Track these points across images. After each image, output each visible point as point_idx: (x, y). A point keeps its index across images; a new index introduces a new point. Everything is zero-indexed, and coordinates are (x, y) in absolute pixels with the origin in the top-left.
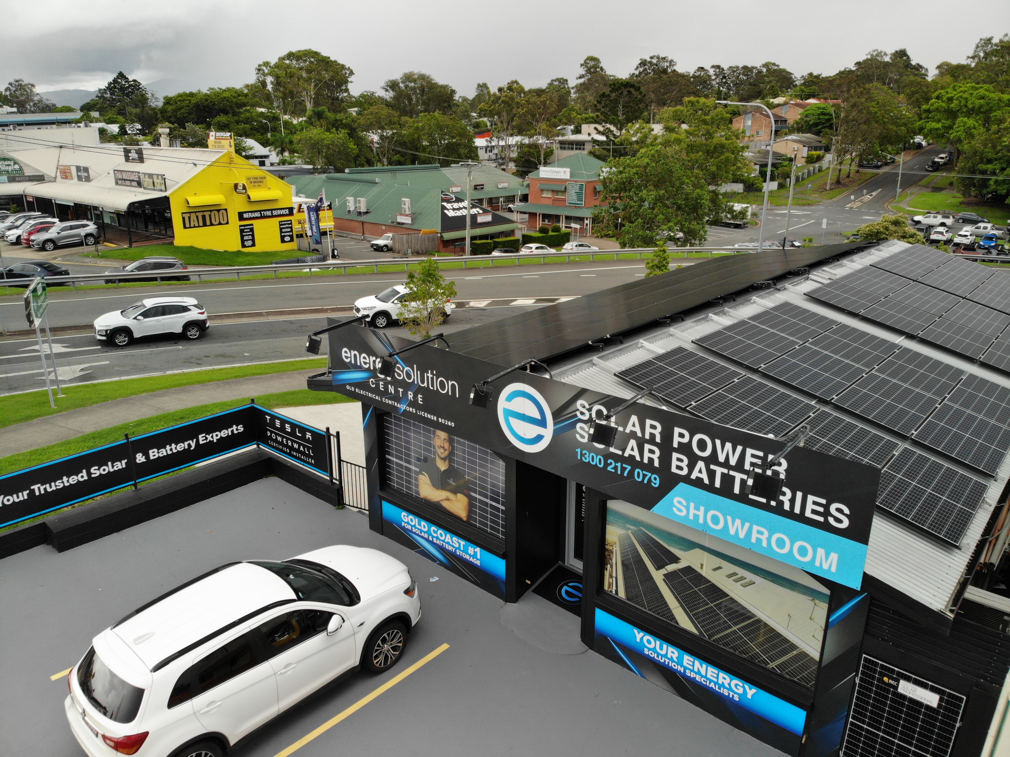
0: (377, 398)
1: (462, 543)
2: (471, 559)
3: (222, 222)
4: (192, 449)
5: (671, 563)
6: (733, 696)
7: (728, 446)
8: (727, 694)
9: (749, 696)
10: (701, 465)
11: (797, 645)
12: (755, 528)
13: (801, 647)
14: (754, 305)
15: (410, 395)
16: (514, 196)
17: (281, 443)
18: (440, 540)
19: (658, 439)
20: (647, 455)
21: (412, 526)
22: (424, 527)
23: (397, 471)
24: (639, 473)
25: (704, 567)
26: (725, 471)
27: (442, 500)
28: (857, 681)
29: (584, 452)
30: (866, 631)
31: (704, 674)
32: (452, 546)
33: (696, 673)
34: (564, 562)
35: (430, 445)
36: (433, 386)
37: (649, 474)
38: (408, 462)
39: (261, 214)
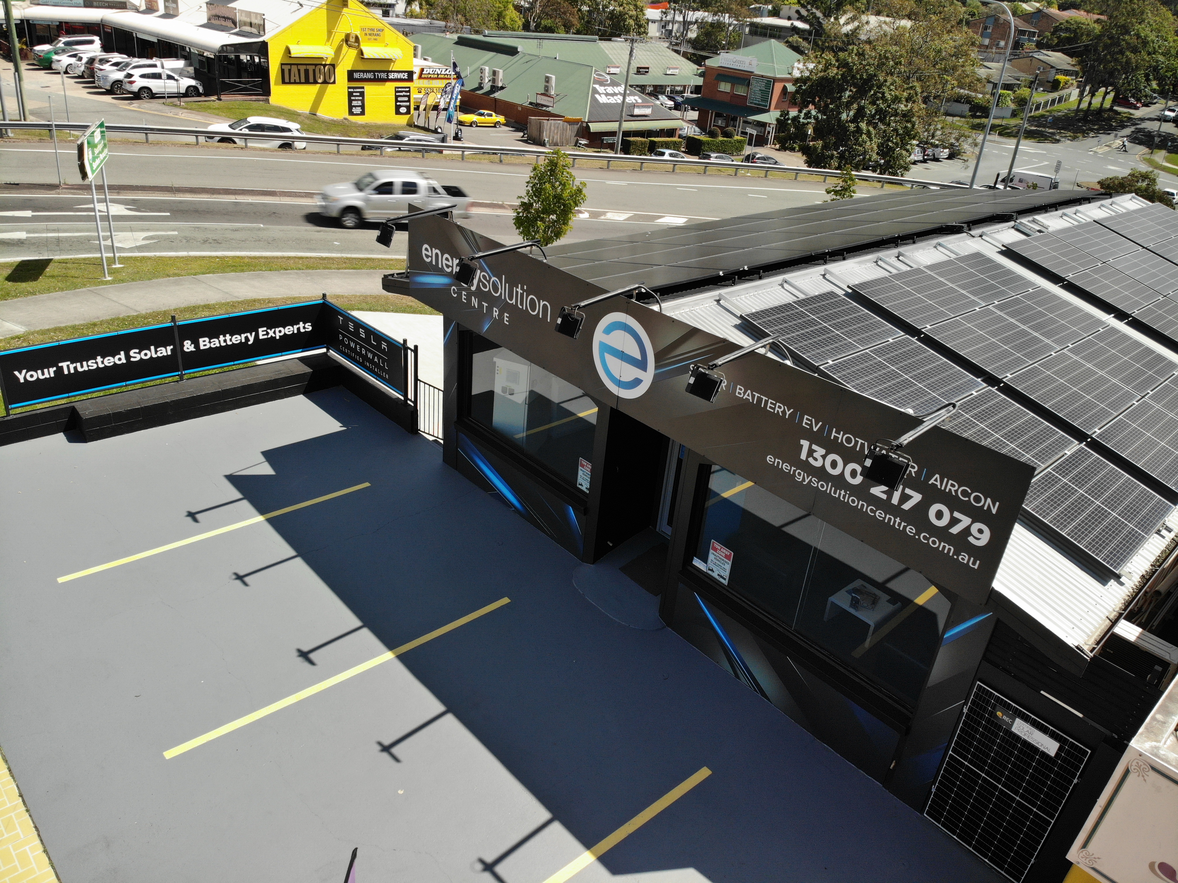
3: (327, 80)
4: (250, 343)
15: (496, 313)
17: (354, 351)
28: (965, 710)
30: (984, 657)
34: (655, 527)
36: (522, 304)
39: (375, 75)
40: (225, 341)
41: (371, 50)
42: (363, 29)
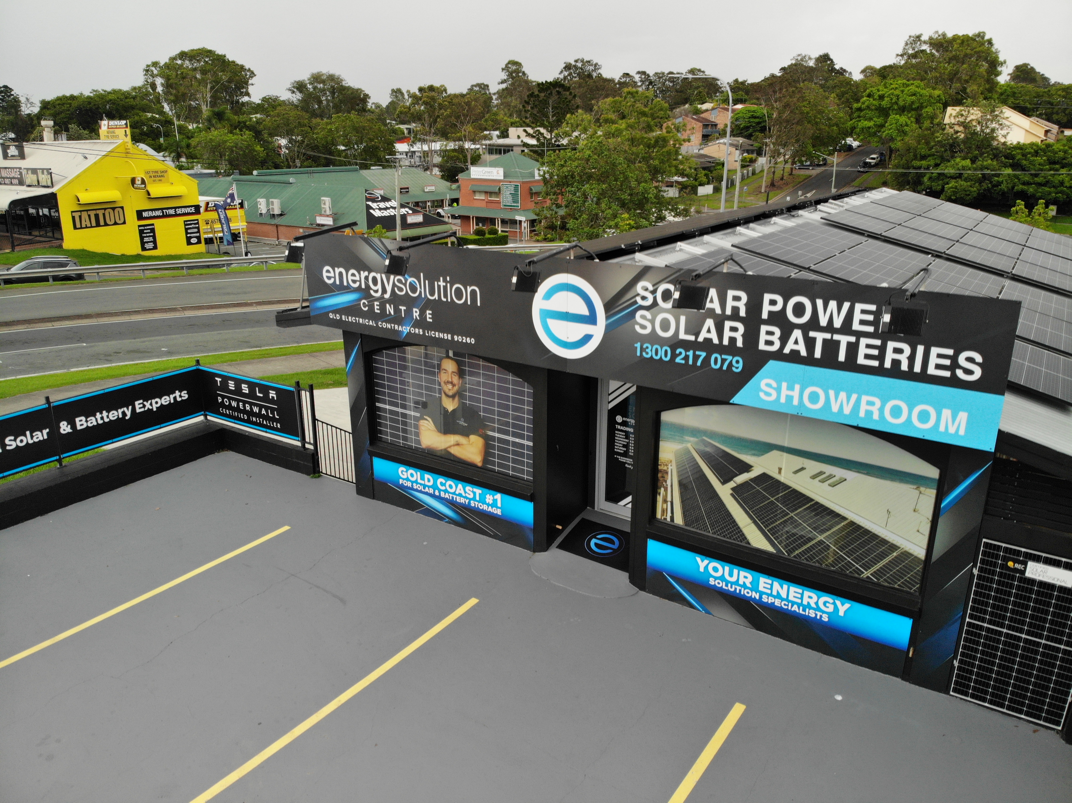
0: (371, 323)
1: (478, 491)
2: (490, 509)
3: (118, 221)
4: (127, 418)
5: (741, 473)
6: (821, 616)
7: (833, 304)
8: (813, 616)
9: (841, 613)
10: (797, 334)
11: (898, 544)
12: (865, 398)
13: (902, 547)
14: (775, 226)
15: (416, 313)
16: (442, 201)
17: (237, 409)
18: (449, 493)
19: (743, 313)
20: (727, 334)
21: (412, 482)
22: (429, 480)
23: (392, 420)
24: (716, 359)
25: (783, 471)
26: (828, 336)
27: (450, 447)
28: (975, 572)
29: (645, 346)
30: (986, 512)
31: (784, 596)
32: (464, 497)
33: (775, 597)
34: (594, 508)
35: (433, 382)
36: (446, 296)
37: (729, 358)
38: (404, 407)
39: (163, 212)
40: (102, 418)
41: (157, 190)
42: (147, 173)
